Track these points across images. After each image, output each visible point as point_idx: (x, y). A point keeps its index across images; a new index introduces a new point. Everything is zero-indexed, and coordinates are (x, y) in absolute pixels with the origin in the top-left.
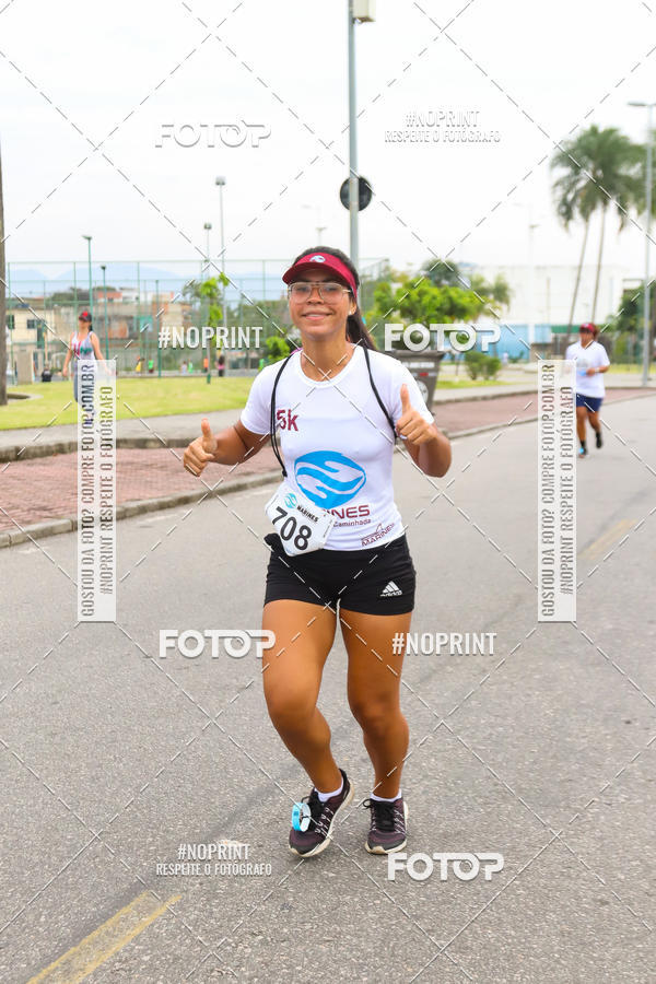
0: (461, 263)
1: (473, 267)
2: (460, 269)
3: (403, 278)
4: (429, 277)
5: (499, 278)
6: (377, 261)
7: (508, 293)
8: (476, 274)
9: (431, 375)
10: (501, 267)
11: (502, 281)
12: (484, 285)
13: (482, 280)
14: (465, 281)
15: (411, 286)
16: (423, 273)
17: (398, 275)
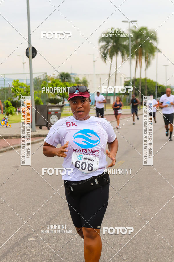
0: (71, 73)
1: (75, 75)
2: (71, 75)
3: (52, 79)
4: (60, 78)
5: (84, 78)
6: (43, 74)
7: (87, 83)
8: (76, 77)
9: (59, 112)
10: (85, 75)
11: (85, 79)
12: (80, 81)
13: (79, 79)
14: (73, 80)
15: (54, 82)
16: (59, 77)
17: (50, 78)
